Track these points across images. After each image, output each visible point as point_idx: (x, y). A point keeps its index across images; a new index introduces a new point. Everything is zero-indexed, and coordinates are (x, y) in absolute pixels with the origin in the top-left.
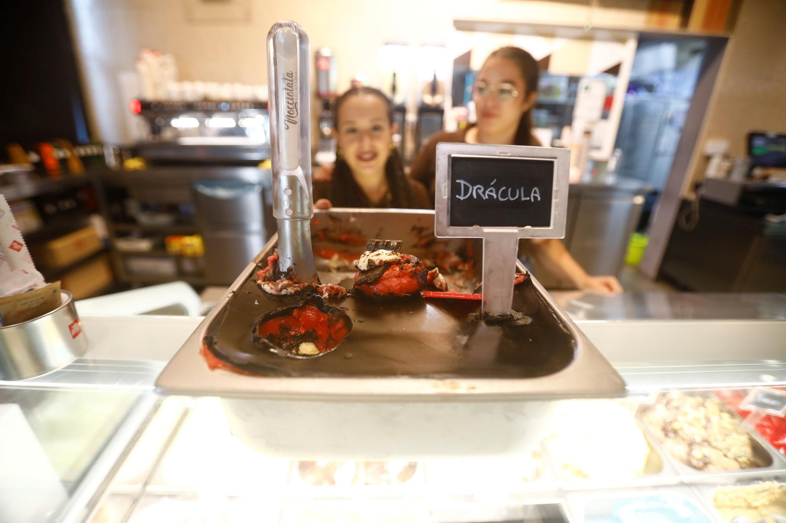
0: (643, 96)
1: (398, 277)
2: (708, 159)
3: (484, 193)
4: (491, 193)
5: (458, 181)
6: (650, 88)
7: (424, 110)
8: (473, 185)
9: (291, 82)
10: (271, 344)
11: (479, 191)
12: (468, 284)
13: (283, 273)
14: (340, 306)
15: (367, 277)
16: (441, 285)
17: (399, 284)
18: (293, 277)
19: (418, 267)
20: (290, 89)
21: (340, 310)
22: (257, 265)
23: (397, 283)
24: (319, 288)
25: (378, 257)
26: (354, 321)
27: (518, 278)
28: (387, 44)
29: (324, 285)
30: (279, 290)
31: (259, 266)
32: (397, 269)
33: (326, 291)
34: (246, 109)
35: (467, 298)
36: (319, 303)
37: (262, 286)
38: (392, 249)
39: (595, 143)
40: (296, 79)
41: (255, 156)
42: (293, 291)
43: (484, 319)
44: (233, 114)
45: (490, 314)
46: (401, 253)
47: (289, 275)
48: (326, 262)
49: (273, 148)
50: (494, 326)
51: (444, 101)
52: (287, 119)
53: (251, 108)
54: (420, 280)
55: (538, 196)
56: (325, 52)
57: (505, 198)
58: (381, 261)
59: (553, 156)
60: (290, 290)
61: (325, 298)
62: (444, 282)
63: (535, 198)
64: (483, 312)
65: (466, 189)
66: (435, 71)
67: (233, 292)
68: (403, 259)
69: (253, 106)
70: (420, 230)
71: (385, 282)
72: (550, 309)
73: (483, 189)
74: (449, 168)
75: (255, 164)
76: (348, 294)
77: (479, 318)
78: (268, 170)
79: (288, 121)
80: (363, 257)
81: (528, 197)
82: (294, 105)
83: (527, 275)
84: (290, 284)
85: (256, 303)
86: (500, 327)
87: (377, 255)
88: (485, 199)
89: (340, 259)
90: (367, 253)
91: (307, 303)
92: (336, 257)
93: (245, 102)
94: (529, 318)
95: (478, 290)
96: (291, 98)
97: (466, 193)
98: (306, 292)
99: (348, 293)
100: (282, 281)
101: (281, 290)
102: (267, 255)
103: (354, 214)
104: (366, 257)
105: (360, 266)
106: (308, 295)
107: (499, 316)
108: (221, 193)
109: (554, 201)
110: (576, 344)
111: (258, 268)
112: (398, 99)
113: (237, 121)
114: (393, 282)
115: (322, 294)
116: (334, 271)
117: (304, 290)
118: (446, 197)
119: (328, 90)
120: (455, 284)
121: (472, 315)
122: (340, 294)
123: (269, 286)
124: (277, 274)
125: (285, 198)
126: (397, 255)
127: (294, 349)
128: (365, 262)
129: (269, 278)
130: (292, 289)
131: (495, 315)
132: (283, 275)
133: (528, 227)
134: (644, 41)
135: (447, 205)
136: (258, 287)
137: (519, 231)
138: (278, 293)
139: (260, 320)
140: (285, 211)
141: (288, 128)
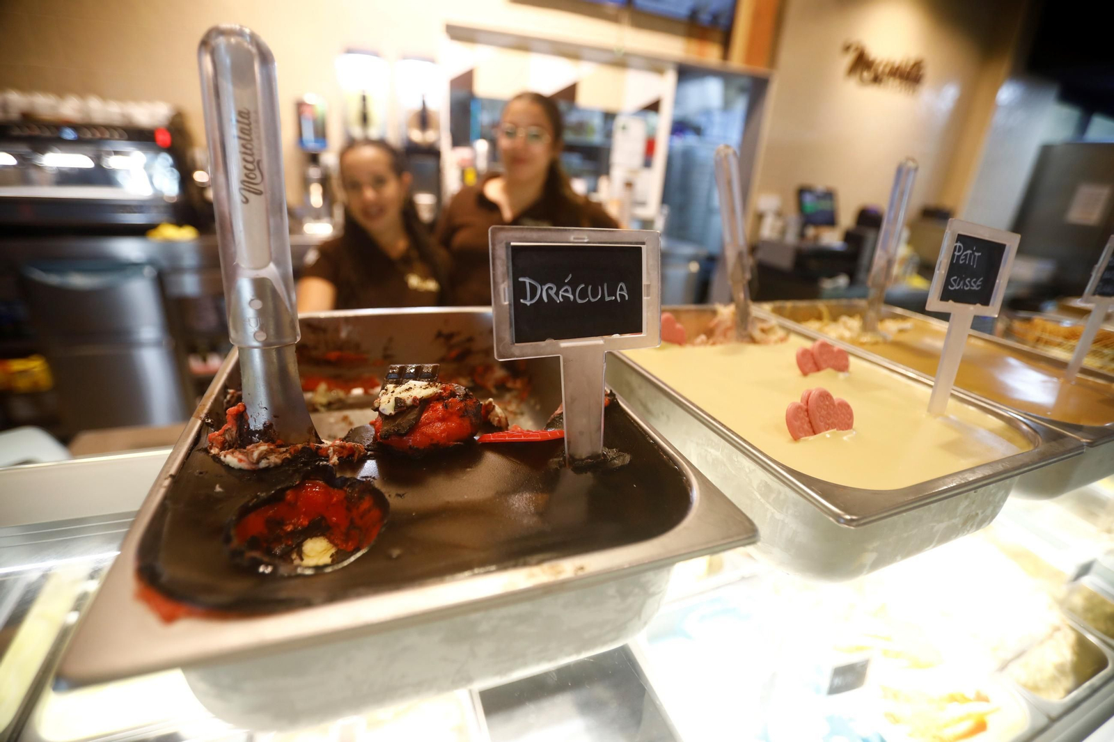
0: (690, 140)
1: (442, 420)
2: (760, 217)
3: (557, 294)
4: (565, 294)
5: (521, 279)
6: (698, 131)
7: (412, 150)
8: (542, 284)
9: (247, 127)
10: (258, 559)
11: (550, 291)
12: (524, 407)
13: (256, 432)
14: (361, 476)
15: (396, 425)
16: (499, 421)
17: (444, 431)
18: (275, 437)
19: (468, 402)
20: (247, 137)
21: (362, 481)
22: (203, 421)
23: (442, 428)
24: (322, 450)
25: (409, 393)
26: (390, 496)
27: (605, 399)
28: (350, 51)
29: (328, 443)
30: (255, 461)
31: (208, 424)
32: (440, 408)
33: (334, 454)
34: (115, 141)
36: (327, 475)
37: (222, 457)
38: (428, 378)
39: (639, 198)
40: (257, 121)
42: (278, 461)
43: (570, 464)
44: (89, 148)
45: (577, 457)
46: (441, 383)
47: (266, 433)
50: (586, 473)
51: (439, 139)
52: (243, 186)
53: (121, 138)
54: (474, 420)
55: (623, 293)
57: (585, 299)
58: (415, 399)
59: (641, 241)
60: (274, 459)
61: (334, 465)
62: (503, 415)
63: (622, 297)
64: (567, 455)
65: (533, 289)
66: (423, 96)
67: (171, 476)
68: (445, 392)
70: (450, 336)
71: (425, 429)
72: (648, 438)
73: (555, 289)
74: (508, 262)
76: (369, 453)
77: (562, 466)
79: (244, 189)
80: (386, 392)
81: (613, 296)
82: (255, 164)
83: (612, 394)
84: (271, 449)
85: (218, 489)
86: (592, 474)
87: (407, 390)
88: (558, 301)
89: (329, 389)
90: (390, 387)
91: (307, 477)
92: (322, 387)
93: (109, 128)
94: (625, 454)
95: (553, 423)
96: (249, 152)
97: (533, 295)
98: (301, 458)
99: (368, 450)
100: (257, 447)
101: (259, 461)
103: (347, 319)
104: (390, 394)
105: (383, 409)
106: (305, 464)
107: (588, 458)
108: (79, 281)
109: (645, 298)
110: (689, 483)
111: (205, 427)
113: (97, 158)
114: (436, 428)
115: (327, 458)
116: (322, 409)
117: (297, 456)
118: (507, 303)
121: (554, 462)
122: (356, 455)
123: (235, 457)
124: (245, 436)
125: (250, 313)
126: (437, 386)
127: (294, 556)
128: (389, 402)
129: (232, 443)
130: (276, 457)
131: (584, 457)
132: (257, 435)
133: (616, 336)
134: (686, 73)
135: (510, 314)
136: (214, 460)
137: (605, 342)
138: (254, 467)
139: (234, 518)
140: (252, 335)
141: (247, 201)
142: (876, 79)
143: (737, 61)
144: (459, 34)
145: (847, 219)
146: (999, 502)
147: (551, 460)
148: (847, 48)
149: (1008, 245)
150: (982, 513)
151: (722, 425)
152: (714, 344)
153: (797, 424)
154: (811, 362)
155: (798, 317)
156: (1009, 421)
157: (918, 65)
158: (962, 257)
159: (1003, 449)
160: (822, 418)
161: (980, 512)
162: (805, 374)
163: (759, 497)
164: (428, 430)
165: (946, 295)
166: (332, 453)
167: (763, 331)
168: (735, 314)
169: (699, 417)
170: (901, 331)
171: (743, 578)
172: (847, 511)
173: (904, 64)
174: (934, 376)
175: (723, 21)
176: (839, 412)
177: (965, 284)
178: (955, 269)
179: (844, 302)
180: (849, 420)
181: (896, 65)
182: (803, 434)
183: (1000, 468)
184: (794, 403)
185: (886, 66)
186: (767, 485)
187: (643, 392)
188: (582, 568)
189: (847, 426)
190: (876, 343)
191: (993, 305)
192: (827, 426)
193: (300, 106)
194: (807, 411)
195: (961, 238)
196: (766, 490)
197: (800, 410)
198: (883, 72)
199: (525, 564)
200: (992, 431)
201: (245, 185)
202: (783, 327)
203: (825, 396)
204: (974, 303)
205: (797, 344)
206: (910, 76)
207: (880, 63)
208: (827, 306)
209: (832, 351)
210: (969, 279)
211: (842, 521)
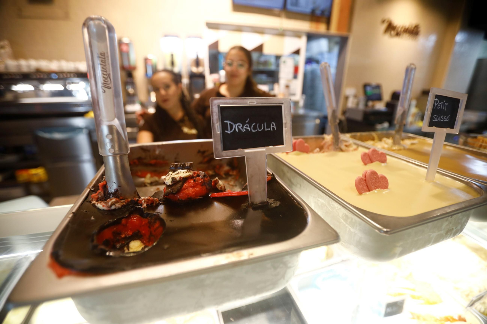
0: (314, 66)
1: (193, 187)
2: (347, 98)
3: (242, 128)
4: (246, 128)
5: (225, 122)
6: (317, 62)
7: (193, 76)
8: (235, 123)
9: (104, 60)
10: (107, 249)
11: (239, 127)
12: (237, 183)
13: (111, 193)
14: (156, 212)
15: (172, 189)
16: (221, 188)
17: (194, 192)
18: (119, 195)
19: (205, 179)
20: (104, 64)
21: (156, 215)
22: (91, 189)
23: (193, 191)
24: (140, 201)
25: (178, 175)
26: (167, 221)
27: (268, 177)
28: (166, 36)
29: (143, 198)
30: (109, 206)
31: (92, 190)
32: (192, 181)
33: (145, 203)
34: (72, 78)
35: (239, 195)
36: (140, 212)
37: (96, 205)
38: (187, 169)
39: (292, 92)
40: (108, 57)
41: (81, 109)
42: (120, 206)
43: (251, 206)
44: (61, 81)
45: (255, 203)
46: (193, 171)
47: (116, 194)
48: (142, 180)
49: (94, 104)
50: (258, 210)
51: (204, 71)
52: (103, 85)
53: (74, 77)
54: (208, 187)
55: (274, 127)
56: (125, 40)
57: (256, 130)
58: (180, 178)
59: (281, 103)
60: (118, 205)
61: (144, 208)
62: (223, 185)
63: (273, 128)
64: (250, 202)
65: (231, 126)
66: (197, 53)
67: (73, 213)
68: (195, 174)
69: (76, 76)
70: (204, 152)
73: (241, 126)
74: (219, 114)
75: (81, 115)
76: (161, 202)
77: (248, 207)
78: (92, 118)
79: (104, 87)
80: (168, 176)
81: (269, 128)
82: (108, 75)
83: (273, 175)
84: (117, 201)
85: (92, 218)
86: (262, 211)
87: (178, 174)
88: (243, 131)
89: (152, 177)
90: (170, 173)
91: (131, 213)
92: (149, 176)
93: (70, 73)
94: (277, 202)
95: (245, 188)
96: (105, 70)
97: (231, 129)
98: (130, 204)
99: (160, 201)
100: (111, 200)
101: (111, 206)
102: (98, 181)
103: (159, 146)
104: (170, 176)
105: (167, 183)
106: (132, 207)
107: (260, 203)
108: (58, 136)
109: (284, 129)
110: (307, 214)
111: (91, 192)
112: (176, 70)
113: (65, 86)
114: (190, 190)
115: (142, 205)
116: (148, 185)
117: (128, 204)
118: (219, 132)
119: (129, 65)
120: (229, 184)
121: (244, 205)
122: (155, 203)
123: (101, 204)
124: (107, 195)
125: (107, 141)
126: (191, 172)
127: (125, 249)
128: (169, 179)
129: (101, 199)
130: (119, 204)
131: (258, 203)
132: (112, 195)
133: (271, 147)
134: (311, 37)
135: (221, 137)
136: (93, 206)
137: (266, 149)
138: (109, 209)
139: (97, 231)
140: (108, 150)
141: (105, 92)
142: (398, 34)
143: (333, 30)
144: (211, 26)
145: (387, 97)
146: (464, 223)
147: (243, 205)
148: (383, 22)
149: (461, 99)
150: (456, 228)
151: (324, 188)
152: (323, 152)
153: (361, 186)
154: (368, 159)
155: (362, 139)
156: (467, 184)
157: (417, 27)
158: (439, 106)
159: (464, 197)
160: (372, 184)
161: (454, 228)
162: (365, 164)
163: (343, 221)
164: (186, 191)
165: (431, 124)
166: (144, 202)
167: (346, 146)
168: (332, 138)
169: (314, 184)
170: (412, 144)
171: (343, 261)
172: (385, 227)
173: (410, 27)
174: (428, 163)
175: (326, 13)
176: (381, 181)
177: (441, 118)
178: (435, 111)
179: (385, 132)
180: (386, 184)
181: (407, 27)
182: (364, 191)
183: (463, 205)
184: (359, 177)
185: (402, 28)
186: (346, 216)
187: (289, 174)
188: (252, 254)
189: (385, 187)
190: (400, 150)
191: (456, 128)
192: (376, 187)
193: (146, 60)
194: (365, 180)
195: (437, 96)
196: (346, 218)
197: (362, 180)
198: (401, 31)
199: (225, 252)
200: (459, 189)
201: (104, 85)
202: (355, 144)
203: (374, 173)
204: (446, 128)
205: (362, 151)
206: (413, 32)
207: (399, 27)
208: (377, 134)
209: (378, 153)
210: (443, 116)
211: (382, 232)
